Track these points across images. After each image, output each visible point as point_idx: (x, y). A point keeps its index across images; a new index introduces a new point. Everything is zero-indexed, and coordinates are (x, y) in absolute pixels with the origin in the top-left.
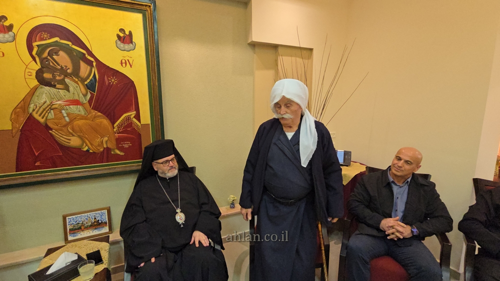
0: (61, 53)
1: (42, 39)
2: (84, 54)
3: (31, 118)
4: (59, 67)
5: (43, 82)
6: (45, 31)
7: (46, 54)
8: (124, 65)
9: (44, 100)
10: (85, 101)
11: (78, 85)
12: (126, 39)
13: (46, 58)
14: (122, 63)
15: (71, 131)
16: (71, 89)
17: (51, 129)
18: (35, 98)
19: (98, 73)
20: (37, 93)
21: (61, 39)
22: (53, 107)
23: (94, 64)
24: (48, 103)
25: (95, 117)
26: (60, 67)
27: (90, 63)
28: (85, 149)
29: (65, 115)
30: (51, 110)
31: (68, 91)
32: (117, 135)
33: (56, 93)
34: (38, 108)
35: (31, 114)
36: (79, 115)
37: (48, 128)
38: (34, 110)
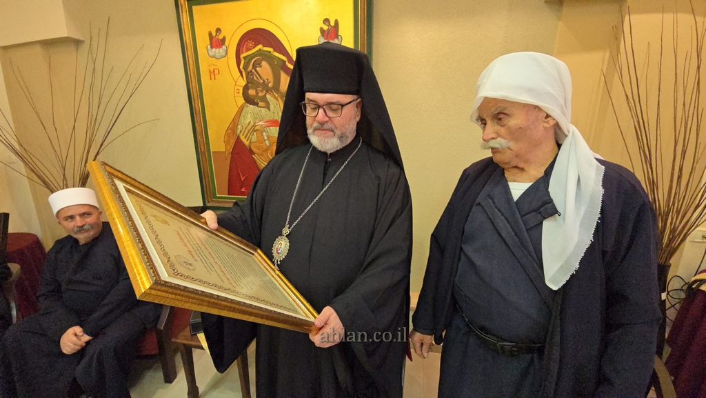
0: (264, 64)
1: (248, 50)
2: (285, 62)
6: (250, 39)
7: (251, 67)
9: (248, 121)
11: (278, 100)
12: (331, 31)
13: (251, 71)
16: (271, 106)
21: (264, 46)
24: (252, 124)
26: (262, 81)
31: (269, 109)
33: (258, 112)
34: (244, 129)
35: (239, 137)
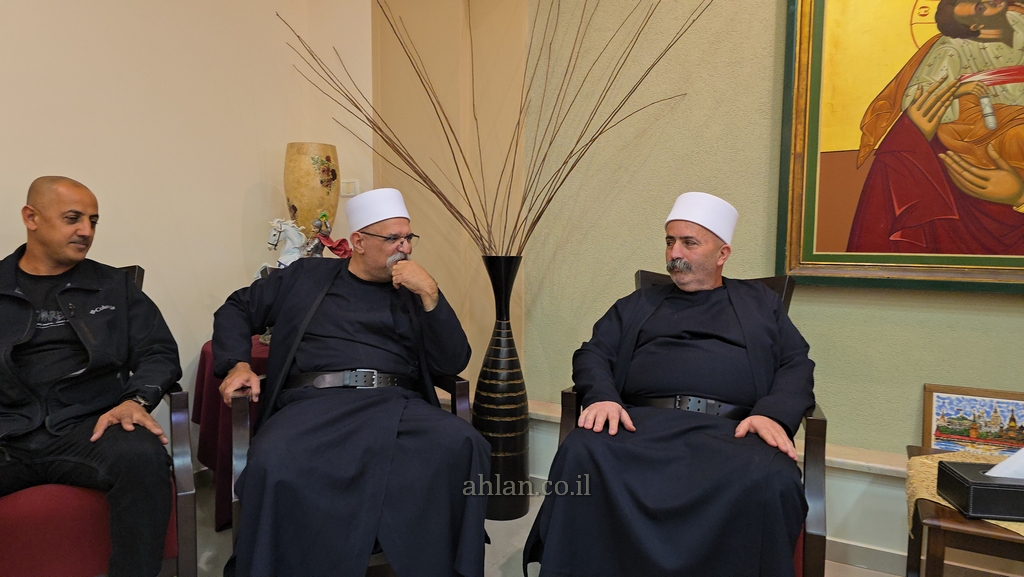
5: (950, 26)
15: (995, 154)
20: (929, 59)
22: (963, 89)
29: (987, 110)
30: (954, 96)
31: (1010, 43)
33: (976, 52)
34: (925, 94)
35: (906, 113)
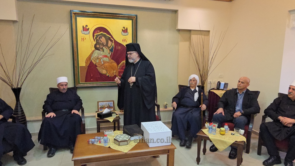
0: (103, 37)
1: (97, 33)
2: (110, 38)
3: (91, 62)
4: (102, 43)
5: (96, 48)
6: (99, 30)
7: (98, 38)
8: (124, 41)
10: (109, 56)
11: (107, 49)
12: (125, 31)
13: (98, 40)
14: (123, 41)
15: (103, 67)
16: (105, 51)
17: (97, 66)
18: (93, 55)
19: (114, 44)
20: (94, 53)
21: (103, 32)
22: (99, 58)
23: (113, 41)
24: (97, 56)
25: (112, 62)
27: (111, 41)
28: (107, 75)
29: (102, 61)
30: (98, 59)
31: (104, 52)
32: (119, 70)
33: (100, 53)
34: (94, 58)
35: (91, 61)
36: (106, 61)
37: (96, 66)
38: (92, 59)
